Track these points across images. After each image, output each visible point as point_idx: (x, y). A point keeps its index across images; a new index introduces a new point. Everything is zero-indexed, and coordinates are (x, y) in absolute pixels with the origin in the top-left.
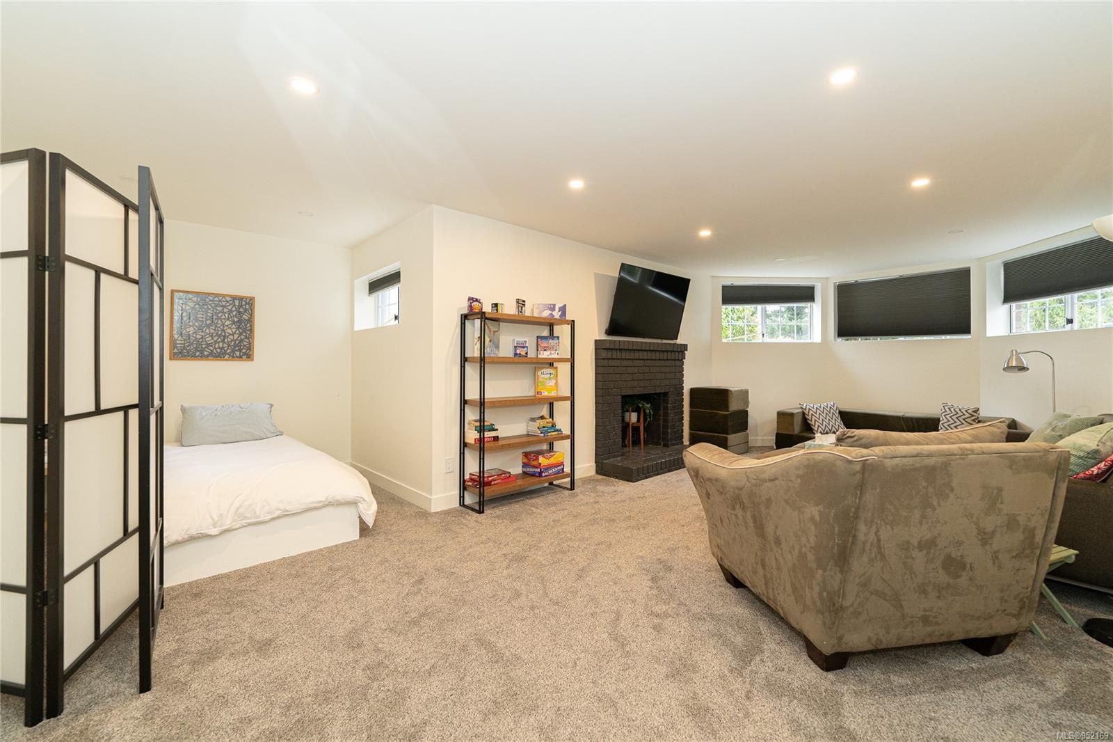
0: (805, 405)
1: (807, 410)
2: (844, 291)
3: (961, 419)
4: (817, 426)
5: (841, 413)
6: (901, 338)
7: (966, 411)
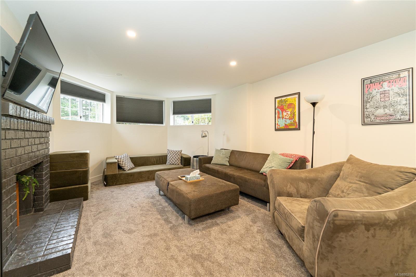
0: (117, 156)
1: (120, 159)
2: (120, 100)
3: (177, 154)
4: (126, 167)
5: (130, 158)
6: (141, 124)
7: (178, 151)
